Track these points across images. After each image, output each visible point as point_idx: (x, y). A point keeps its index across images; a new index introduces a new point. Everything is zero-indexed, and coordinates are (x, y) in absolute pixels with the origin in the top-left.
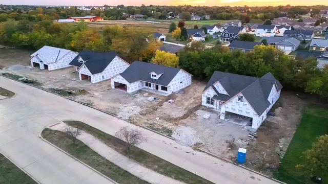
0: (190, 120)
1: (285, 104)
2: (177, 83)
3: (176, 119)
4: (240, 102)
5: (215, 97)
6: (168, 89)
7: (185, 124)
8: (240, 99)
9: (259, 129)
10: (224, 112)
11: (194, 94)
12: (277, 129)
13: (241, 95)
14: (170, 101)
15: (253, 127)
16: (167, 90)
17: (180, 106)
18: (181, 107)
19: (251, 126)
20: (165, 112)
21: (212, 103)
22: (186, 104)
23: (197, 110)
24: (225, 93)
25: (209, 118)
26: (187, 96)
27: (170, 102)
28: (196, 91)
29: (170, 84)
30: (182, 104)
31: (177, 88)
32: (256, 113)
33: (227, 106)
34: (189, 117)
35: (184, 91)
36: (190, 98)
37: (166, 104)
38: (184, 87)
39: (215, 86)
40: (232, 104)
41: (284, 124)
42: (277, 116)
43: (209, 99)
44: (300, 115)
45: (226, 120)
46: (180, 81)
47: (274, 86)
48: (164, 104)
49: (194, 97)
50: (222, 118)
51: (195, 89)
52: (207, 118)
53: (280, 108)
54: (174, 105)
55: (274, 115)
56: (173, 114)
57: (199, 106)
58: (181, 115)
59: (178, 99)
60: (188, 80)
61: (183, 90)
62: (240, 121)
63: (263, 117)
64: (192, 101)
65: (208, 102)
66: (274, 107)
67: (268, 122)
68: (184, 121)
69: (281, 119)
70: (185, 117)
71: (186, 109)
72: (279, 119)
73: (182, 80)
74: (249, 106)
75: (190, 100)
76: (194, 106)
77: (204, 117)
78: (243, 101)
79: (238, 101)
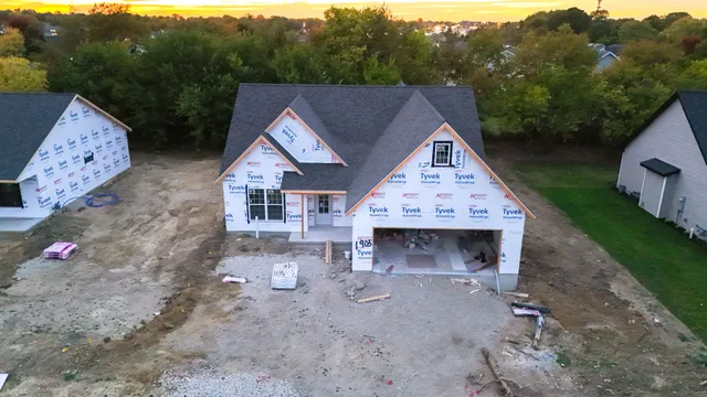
0: (210, 323)
2: (70, 162)
3: (133, 344)
5: (290, 180)
6: (27, 194)
7: (198, 361)
8: (443, 156)
10: (369, 235)
11: (166, 199)
14: (57, 247)
16: (19, 203)
17: (121, 264)
18: (130, 268)
20: (42, 320)
21: (277, 213)
22: (149, 245)
23: (217, 260)
24: (325, 156)
25: (300, 284)
26: (138, 210)
27: (55, 257)
28: (165, 188)
29: (35, 168)
30: (130, 252)
31: (74, 186)
32: (515, 207)
33: (379, 202)
34: (200, 308)
35: (110, 195)
36: (155, 215)
37: (30, 270)
38: (105, 178)
39: (277, 135)
40: (407, 188)
43: (255, 197)
45: (377, 270)
46: (81, 151)
48: (20, 273)
49: (171, 207)
50: (362, 262)
51: (157, 182)
52: (292, 285)
54: (82, 267)
56: (98, 314)
57: (219, 241)
58: (148, 307)
59: (93, 234)
60: (116, 147)
61: (102, 191)
62: (430, 260)
64: (171, 226)
65: (255, 212)
68: (185, 338)
70: (174, 314)
71: (157, 270)
73: (91, 146)
75: (156, 224)
76: (191, 245)
77: (278, 281)
78: (453, 163)
79: (433, 165)
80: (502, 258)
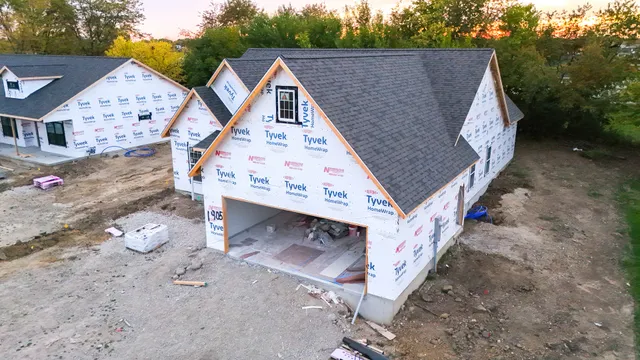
1: (539, 179)
2: (120, 118)
4: (289, 129)
6: (68, 137)
8: (287, 110)
9: (415, 297)
10: (219, 205)
12: (525, 290)
13: (288, 78)
14: (45, 180)
15: (373, 286)
16: (65, 145)
19: (362, 280)
31: (121, 138)
32: (381, 194)
33: (226, 164)
39: (220, 90)
41: (559, 263)
42: (513, 224)
43: (195, 155)
44: (613, 215)
45: (234, 253)
47: (488, 74)
50: (216, 239)
53: (520, 192)
55: (498, 221)
63: (438, 225)
66: (497, 189)
67: (468, 253)
69: (537, 239)
72: (525, 234)
73: (151, 108)
74: (338, 149)
77: (130, 240)
78: (301, 119)
79: (278, 121)
80: (370, 271)
